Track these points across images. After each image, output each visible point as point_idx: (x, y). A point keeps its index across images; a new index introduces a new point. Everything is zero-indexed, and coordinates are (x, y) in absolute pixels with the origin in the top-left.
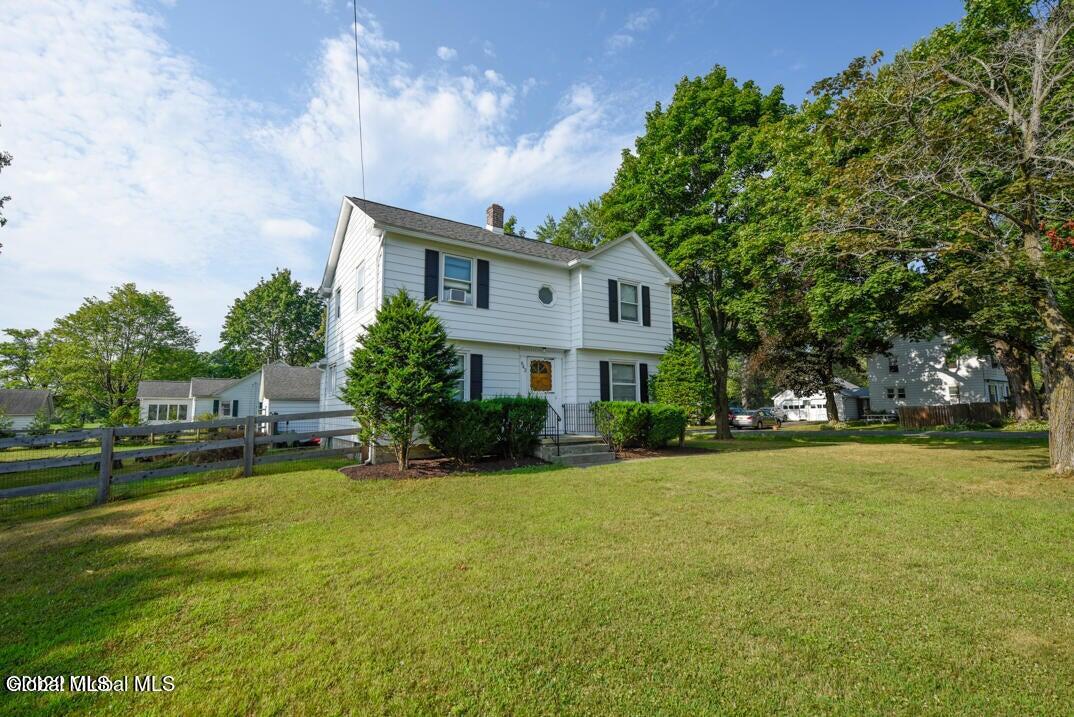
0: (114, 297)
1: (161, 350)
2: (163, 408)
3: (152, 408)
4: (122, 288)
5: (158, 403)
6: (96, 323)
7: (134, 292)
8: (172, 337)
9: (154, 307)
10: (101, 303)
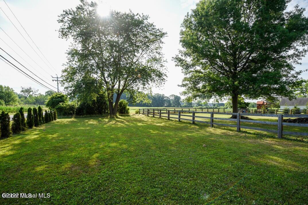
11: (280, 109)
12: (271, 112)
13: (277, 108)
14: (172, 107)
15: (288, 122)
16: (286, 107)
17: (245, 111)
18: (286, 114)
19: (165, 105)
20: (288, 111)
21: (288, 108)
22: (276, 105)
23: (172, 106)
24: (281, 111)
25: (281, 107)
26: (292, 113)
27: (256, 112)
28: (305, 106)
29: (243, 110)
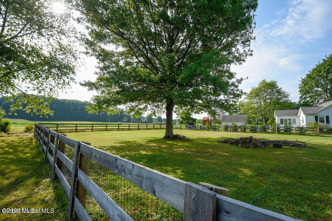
3: (280, 120)
4: (261, 82)
5: (284, 118)
6: (256, 94)
7: (266, 82)
9: (272, 86)
11: (221, 125)
12: (214, 129)
13: (220, 124)
14: (132, 122)
15: (229, 143)
16: (226, 123)
17: (192, 127)
18: (226, 130)
19: (125, 120)
20: (228, 127)
21: (228, 124)
22: (219, 122)
24: (223, 127)
25: (222, 123)
26: (231, 129)
27: (201, 128)
28: (242, 123)
29: (190, 126)
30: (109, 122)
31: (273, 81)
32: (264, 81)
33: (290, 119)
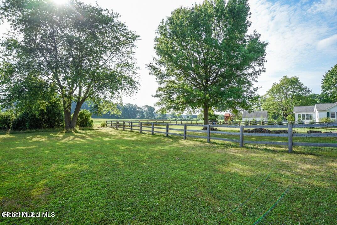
0: (281, 81)
1: (298, 95)
2: (303, 116)
3: (299, 116)
4: (283, 78)
5: (301, 113)
6: (277, 90)
7: (287, 79)
8: (301, 91)
9: (294, 82)
10: (278, 84)
11: (242, 121)
12: (236, 124)
13: (240, 120)
15: (247, 132)
16: (246, 119)
17: (215, 122)
18: (246, 125)
19: (138, 117)
20: (248, 123)
21: (248, 119)
22: (239, 118)
23: (146, 118)
24: (243, 122)
25: (243, 119)
26: (251, 124)
27: (224, 124)
28: (260, 119)
29: (213, 122)
30: (122, 119)
31: (295, 77)
32: (286, 77)
33: (307, 115)
